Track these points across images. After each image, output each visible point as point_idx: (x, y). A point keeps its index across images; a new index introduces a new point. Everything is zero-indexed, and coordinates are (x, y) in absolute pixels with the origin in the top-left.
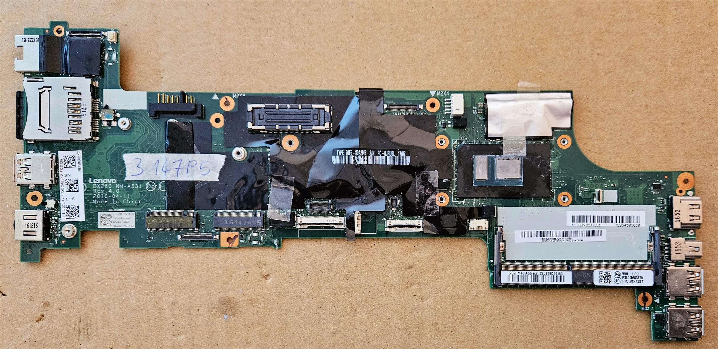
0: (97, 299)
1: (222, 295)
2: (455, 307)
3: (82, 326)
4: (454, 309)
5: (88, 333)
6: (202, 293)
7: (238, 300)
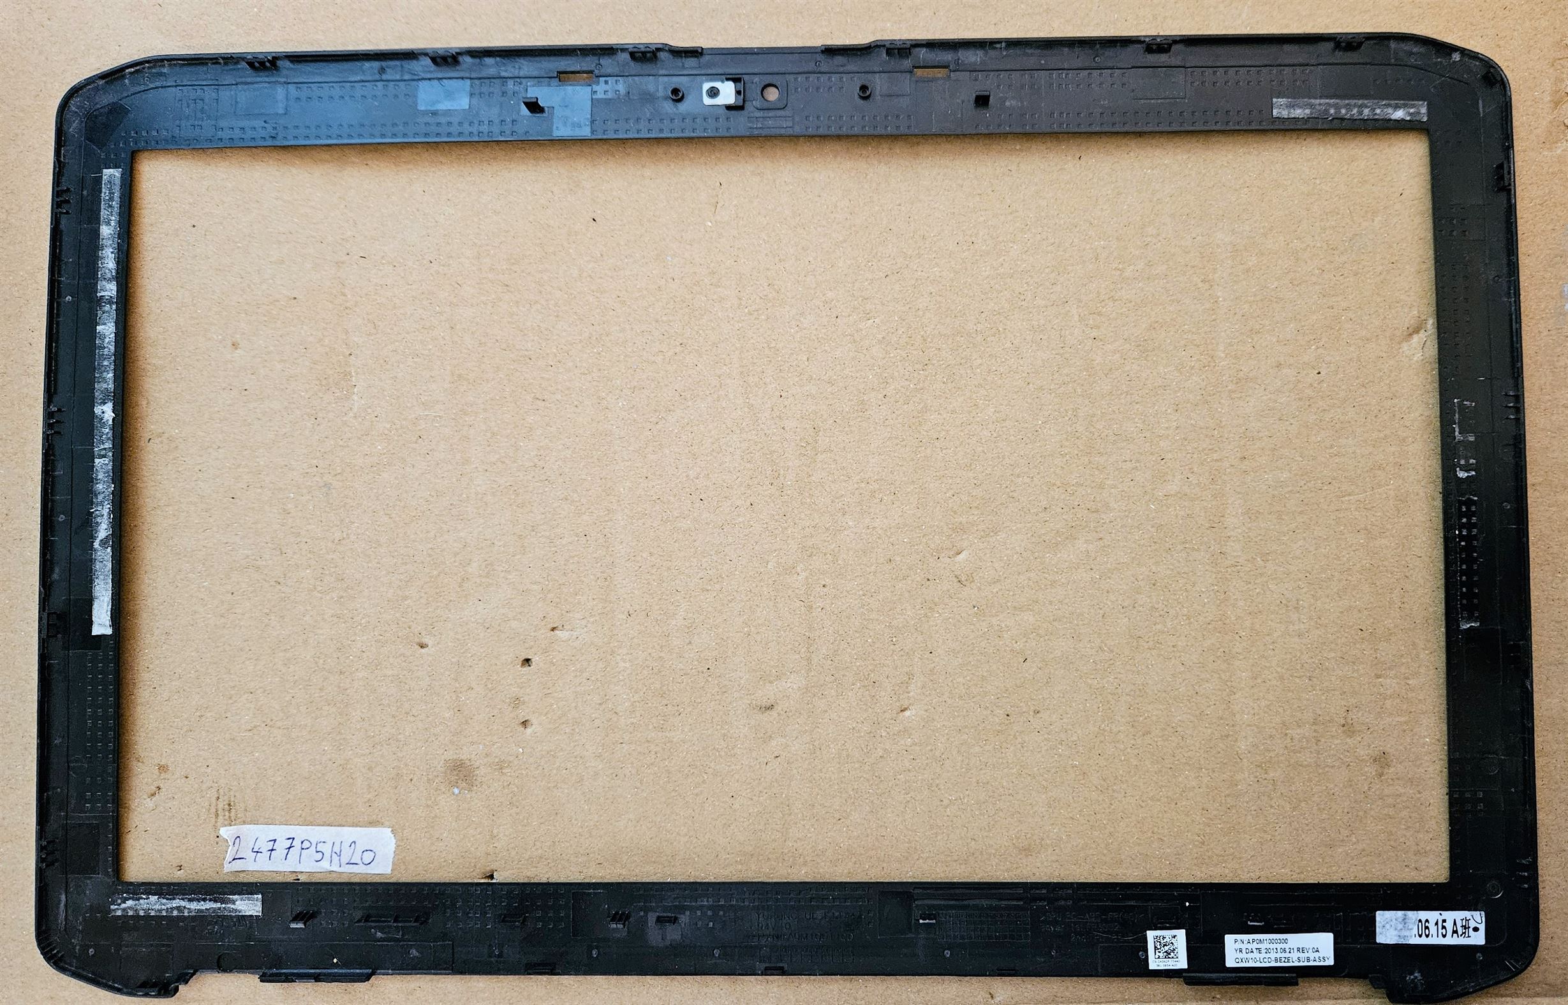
0: (245, 760)
1: (450, 755)
2: (844, 777)
3: (220, 806)
4: (843, 779)
5: (230, 817)
6: (417, 751)
7: (477, 764)
